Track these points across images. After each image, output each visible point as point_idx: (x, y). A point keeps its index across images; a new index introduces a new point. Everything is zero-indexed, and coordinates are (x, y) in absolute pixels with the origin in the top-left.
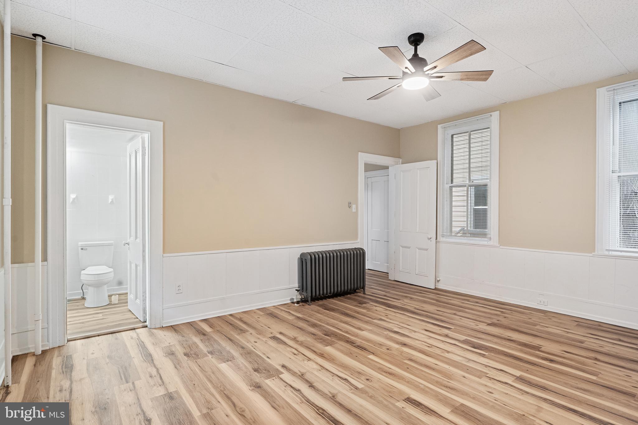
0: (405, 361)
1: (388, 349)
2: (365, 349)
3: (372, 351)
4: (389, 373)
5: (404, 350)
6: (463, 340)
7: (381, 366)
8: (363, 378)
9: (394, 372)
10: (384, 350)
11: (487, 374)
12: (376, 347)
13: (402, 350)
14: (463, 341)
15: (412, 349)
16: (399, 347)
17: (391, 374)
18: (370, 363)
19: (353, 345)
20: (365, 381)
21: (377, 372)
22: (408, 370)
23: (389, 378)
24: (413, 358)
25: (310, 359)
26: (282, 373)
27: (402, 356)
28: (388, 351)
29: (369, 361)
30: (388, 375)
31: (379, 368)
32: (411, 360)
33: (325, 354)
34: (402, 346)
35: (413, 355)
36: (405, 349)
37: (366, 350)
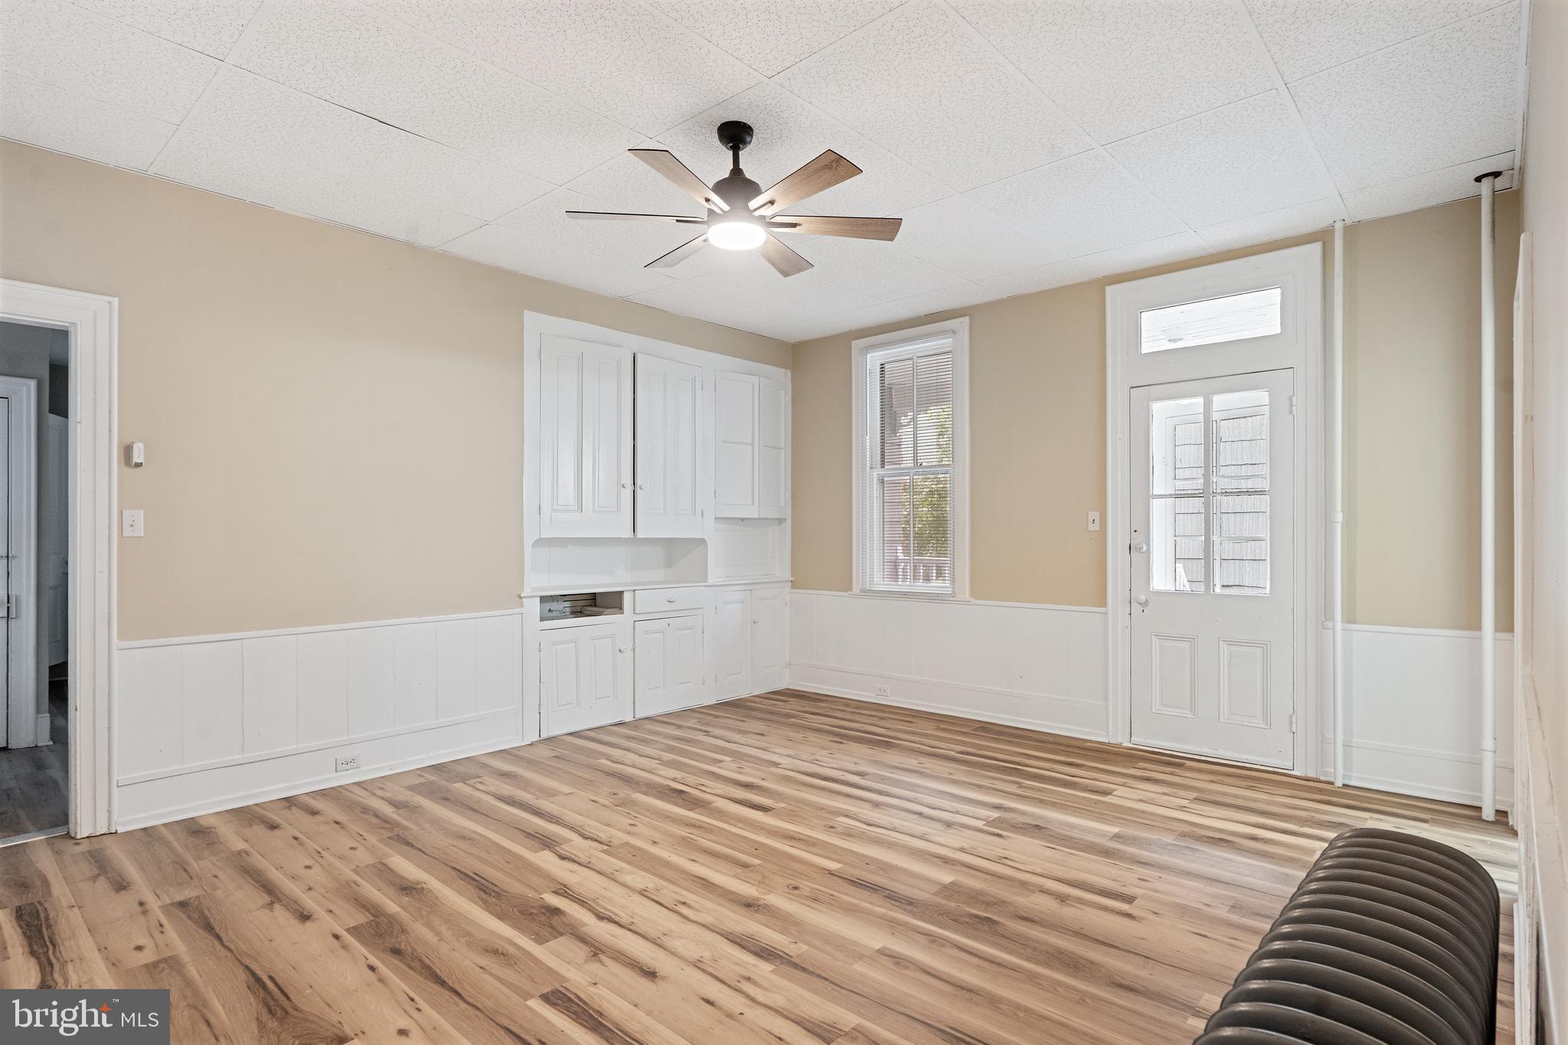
0: (759, 862)
1: (796, 888)
2: (852, 882)
3: (835, 878)
4: (795, 839)
5: (754, 888)
6: (561, 939)
7: (810, 849)
8: (841, 829)
9: (786, 842)
10: (806, 886)
11: (604, 851)
12: (827, 890)
13: (760, 890)
14: (561, 934)
15: (734, 893)
16: (766, 897)
17: (791, 838)
18: (834, 853)
19: (888, 892)
20: (835, 825)
21: (817, 839)
22: (757, 846)
23: (794, 832)
24: (738, 870)
25: (962, 850)
26: (984, 825)
27: (762, 874)
28: (794, 883)
29: (835, 857)
30: (796, 835)
31: (814, 845)
32: (745, 866)
33: (940, 863)
34: (758, 899)
35: (736, 877)
36: (749, 891)
37: (851, 880)
